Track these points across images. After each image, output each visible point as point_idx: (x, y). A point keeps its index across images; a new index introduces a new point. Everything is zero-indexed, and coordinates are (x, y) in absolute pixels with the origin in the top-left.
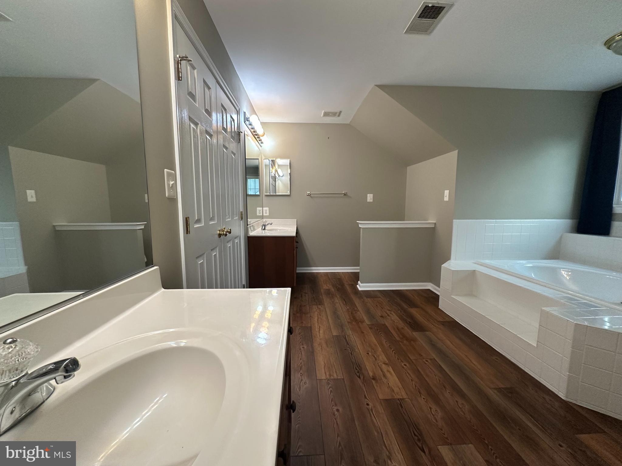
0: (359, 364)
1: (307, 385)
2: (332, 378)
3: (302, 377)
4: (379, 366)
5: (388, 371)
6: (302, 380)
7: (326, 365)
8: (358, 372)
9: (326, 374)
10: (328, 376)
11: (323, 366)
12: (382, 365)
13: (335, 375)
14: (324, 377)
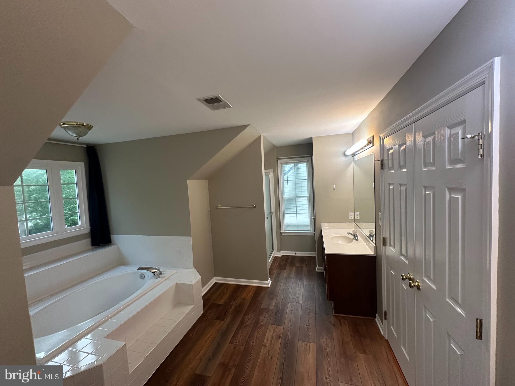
0: (284, 349)
1: (322, 341)
2: (306, 343)
3: (326, 347)
4: (271, 346)
5: (267, 340)
6: (326, 345)
7: (308, 354)
8: (287, 343)
9: (309, 346)
10: (308, 344)
11: (311, 352)
12: (268, 345)
13: (303, 344)
14: (311, 344)
